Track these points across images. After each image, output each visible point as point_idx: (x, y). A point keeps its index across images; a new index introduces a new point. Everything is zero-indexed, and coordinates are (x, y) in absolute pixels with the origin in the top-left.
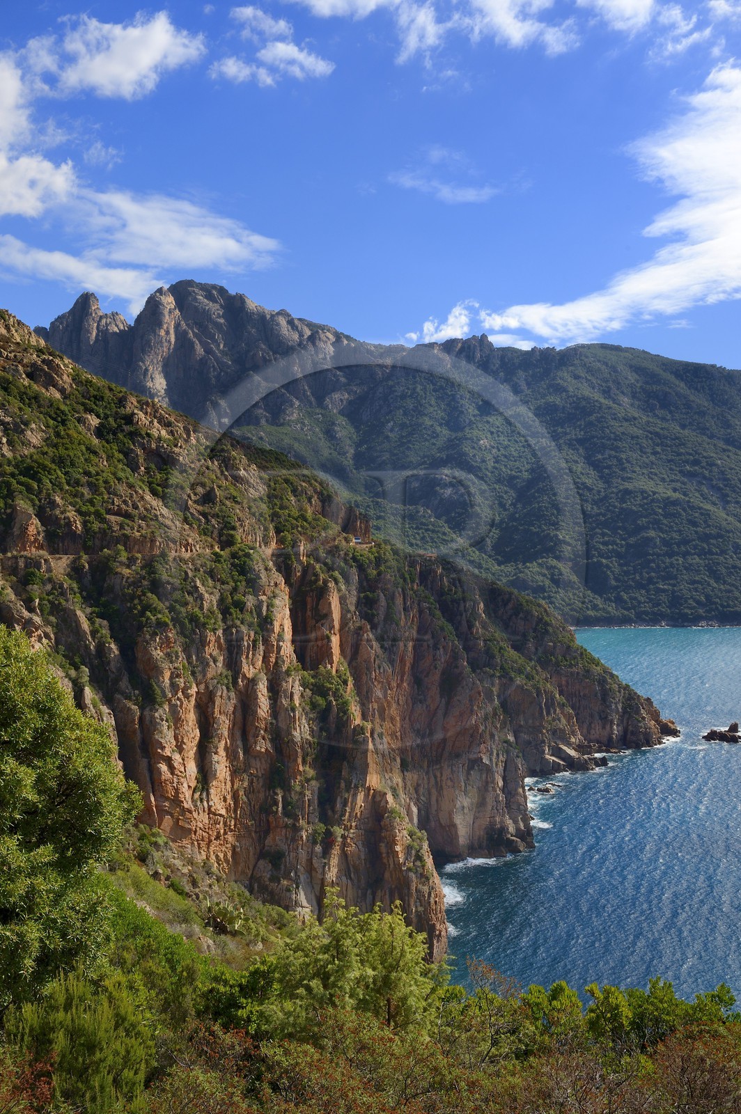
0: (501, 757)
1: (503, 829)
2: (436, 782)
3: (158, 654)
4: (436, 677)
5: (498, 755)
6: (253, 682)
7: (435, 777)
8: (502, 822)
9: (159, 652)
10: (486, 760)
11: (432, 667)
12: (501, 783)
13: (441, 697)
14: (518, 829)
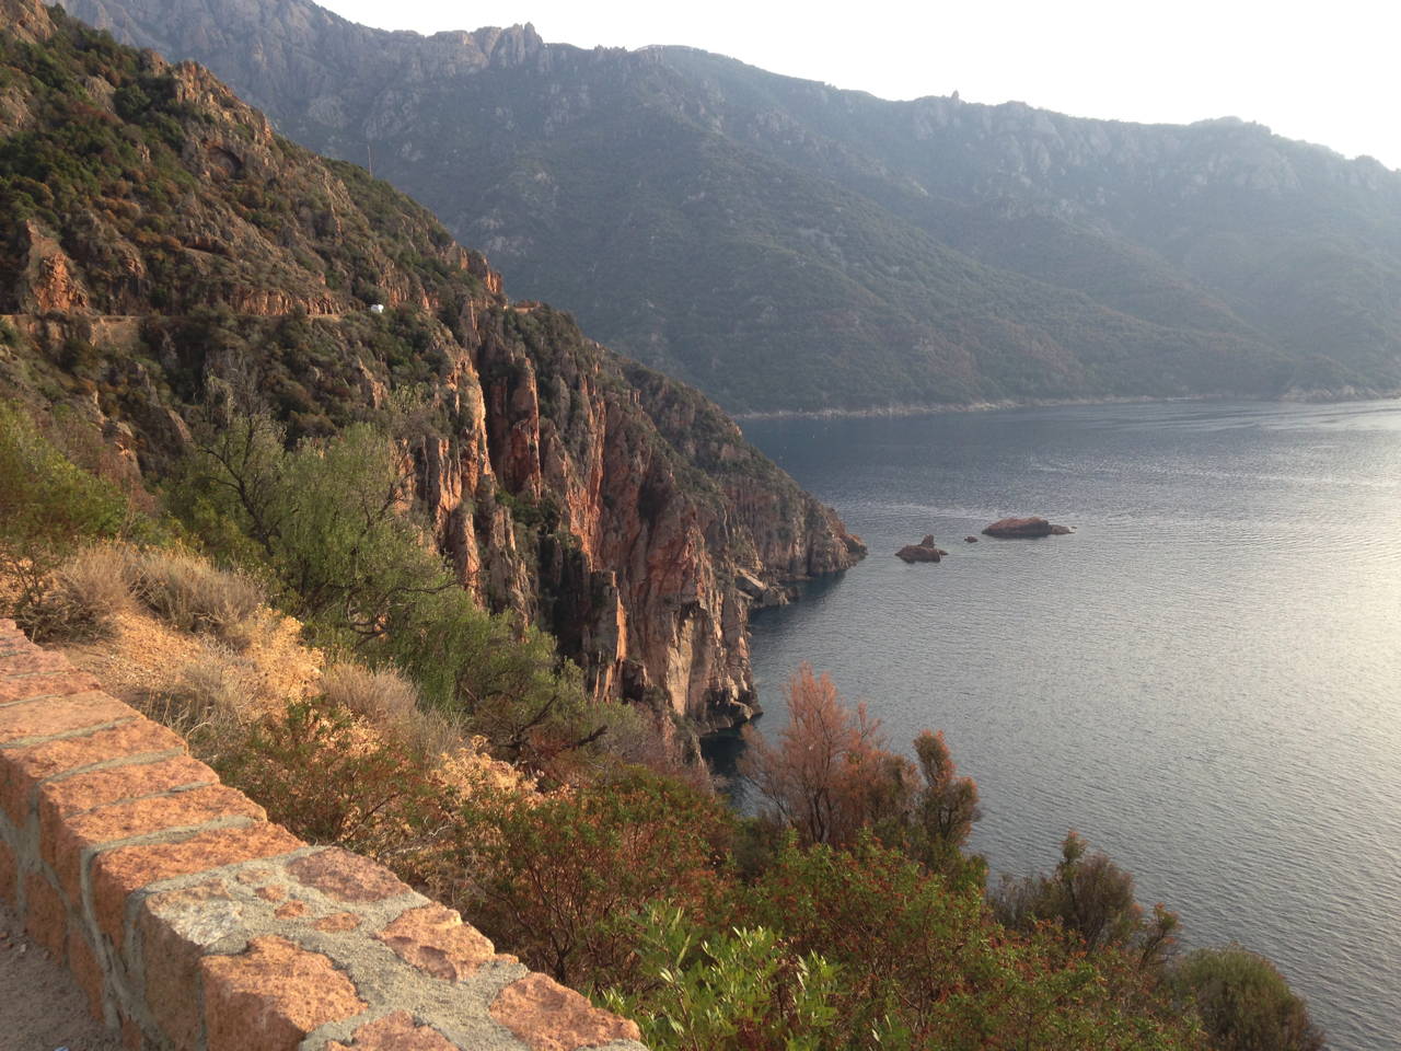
0: (718, 599)
1: (726, 693)
2: (640, 637)
4: (633, 496)
5: (714, 596)
6: (456, 518)
7: (638, 630)
8: (724, 683)
10: (703, 605)
11: (628, 482)
12: (720, 634)
13: (641, 522)
14: (741, 691)
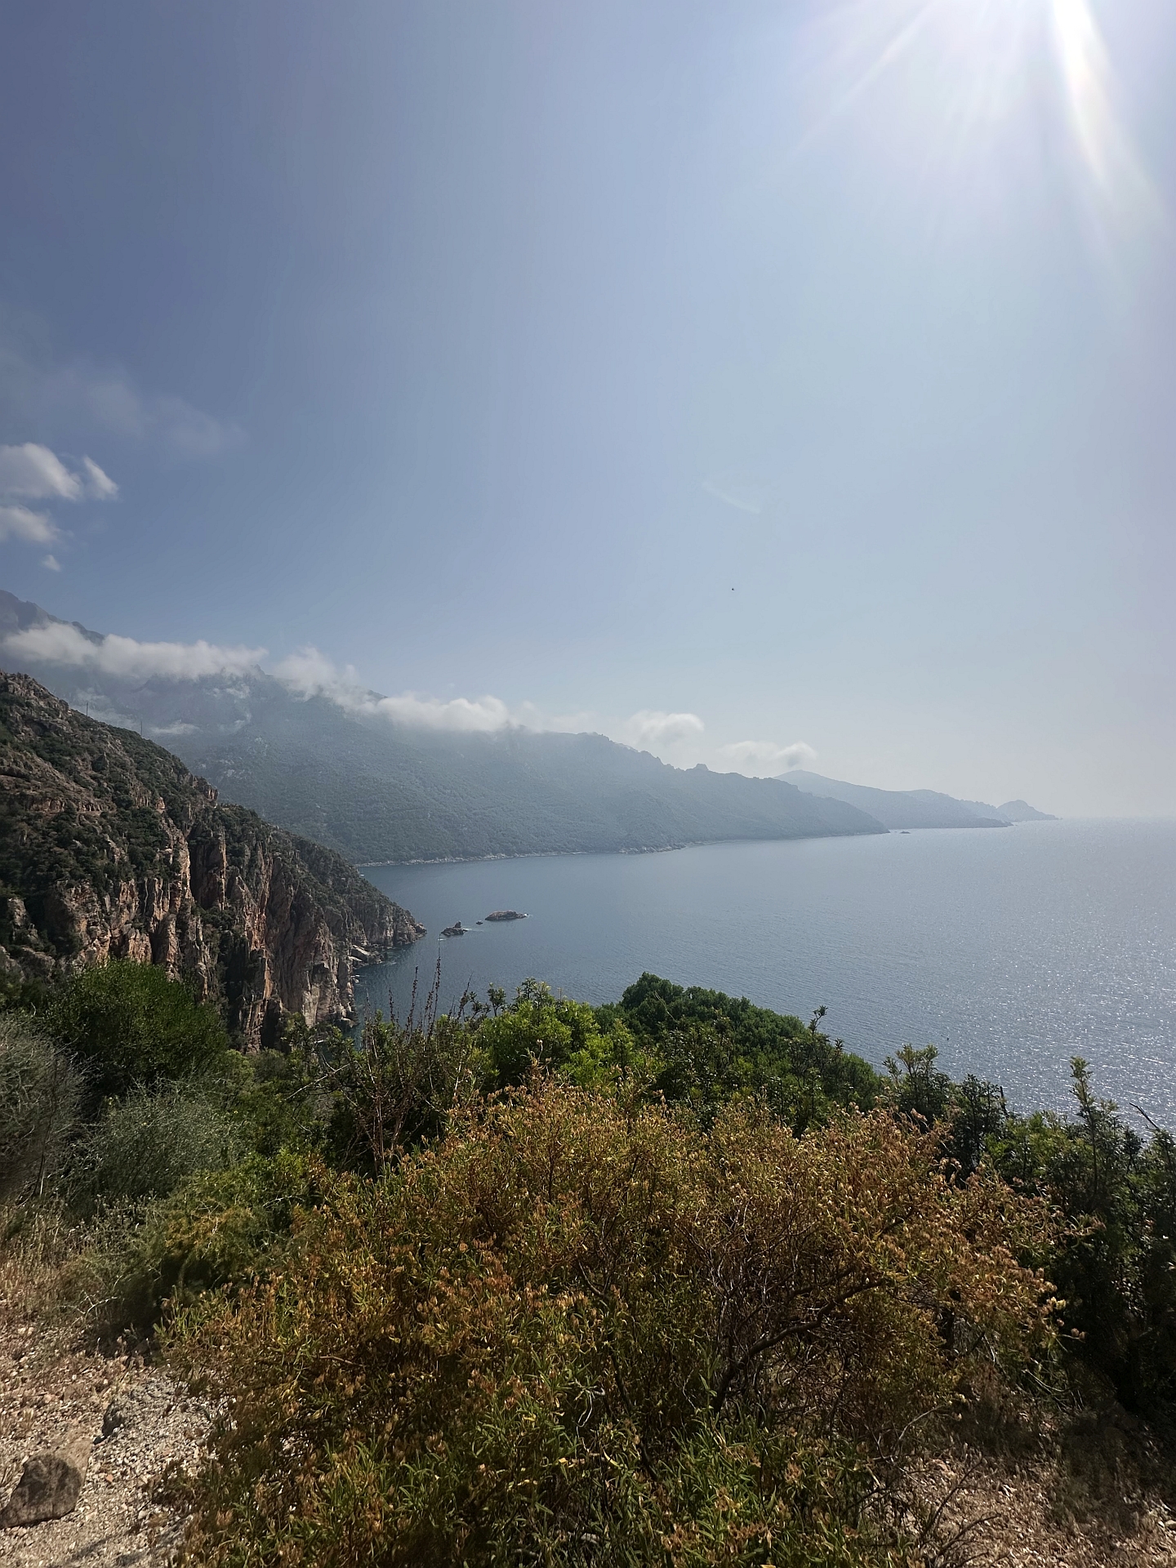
0: (336, 962)
1: (339, 1015)
3: (72, 905)
4: (287, 908)
5: (334, 960)
6: (163, 924)
8: (338, 1009)
9: (73, 903)
10: (326, 966)
11: (284, 900)
12: (336, 981)
13: (291, 923)
14: (347, 1012)
